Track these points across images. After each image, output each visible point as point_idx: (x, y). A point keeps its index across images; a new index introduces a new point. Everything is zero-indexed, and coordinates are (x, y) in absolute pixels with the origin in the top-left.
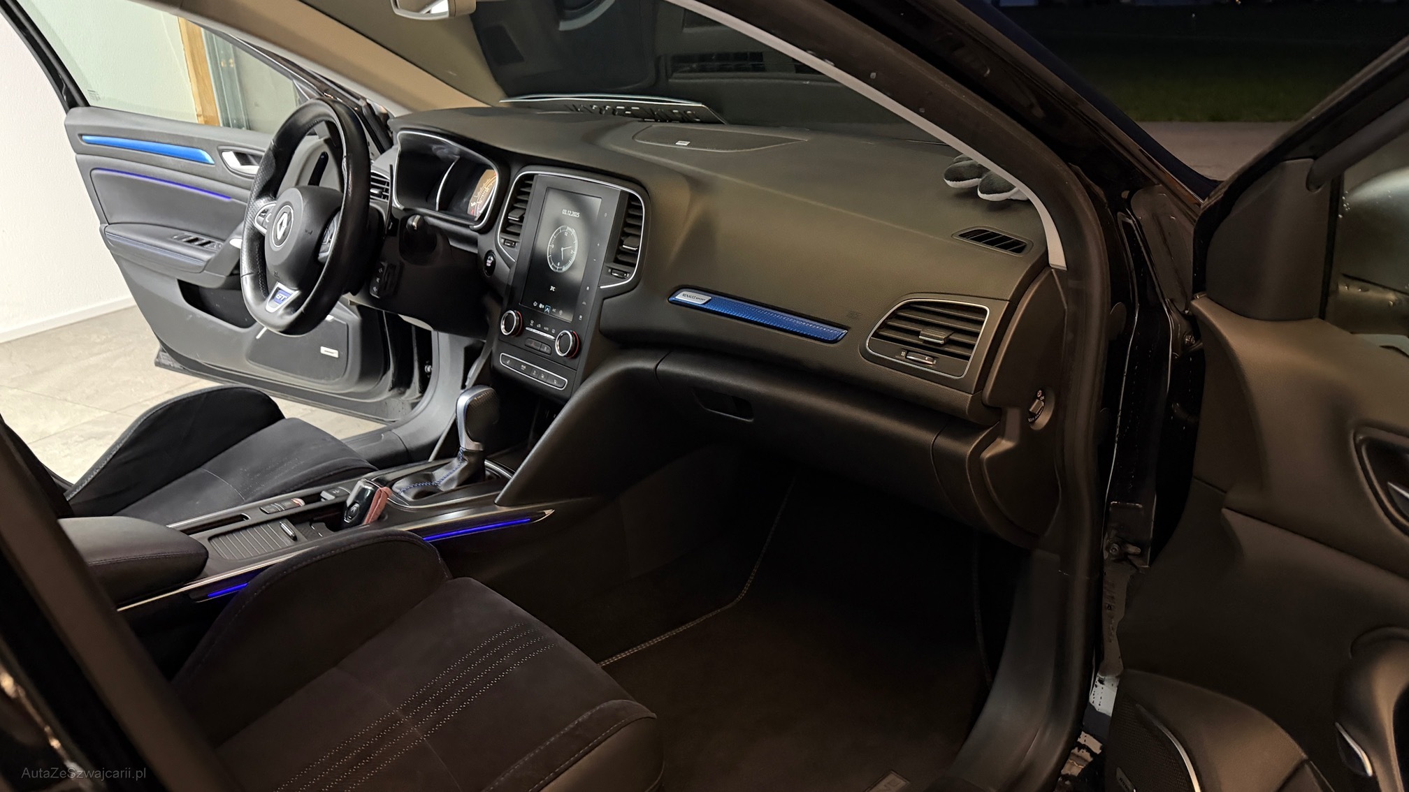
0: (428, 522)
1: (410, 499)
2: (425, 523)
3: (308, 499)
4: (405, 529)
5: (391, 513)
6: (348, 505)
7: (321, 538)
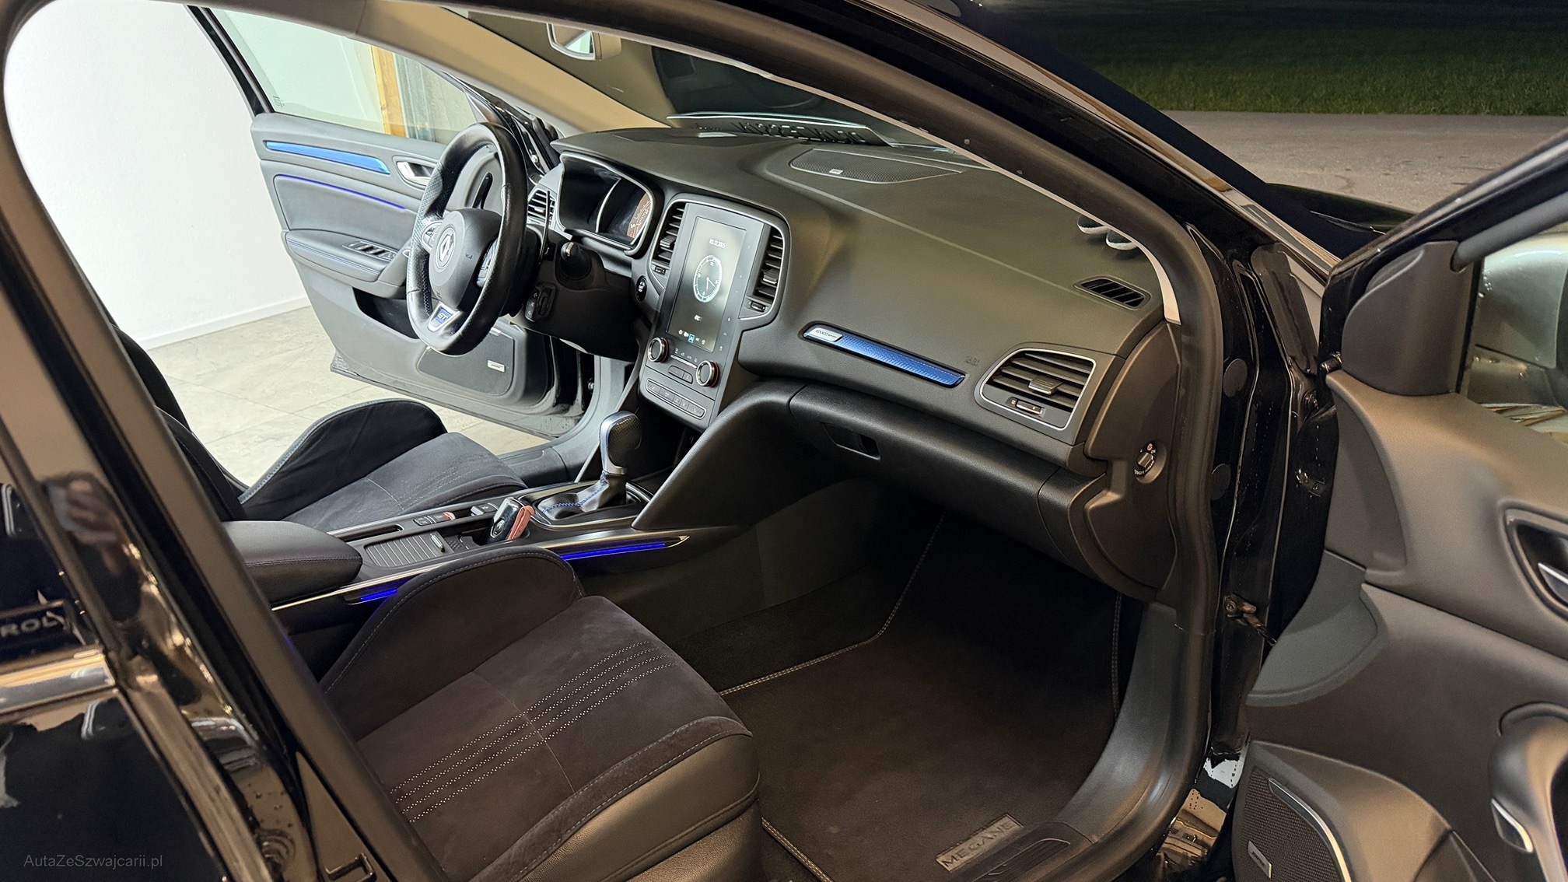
0: (570, 541)
1: (553, 518)
2: (565, 541)
3: (458, 513)
4: (544, 546)
5: (535, 531)
6: (495, 521)
7: (469, 552)
